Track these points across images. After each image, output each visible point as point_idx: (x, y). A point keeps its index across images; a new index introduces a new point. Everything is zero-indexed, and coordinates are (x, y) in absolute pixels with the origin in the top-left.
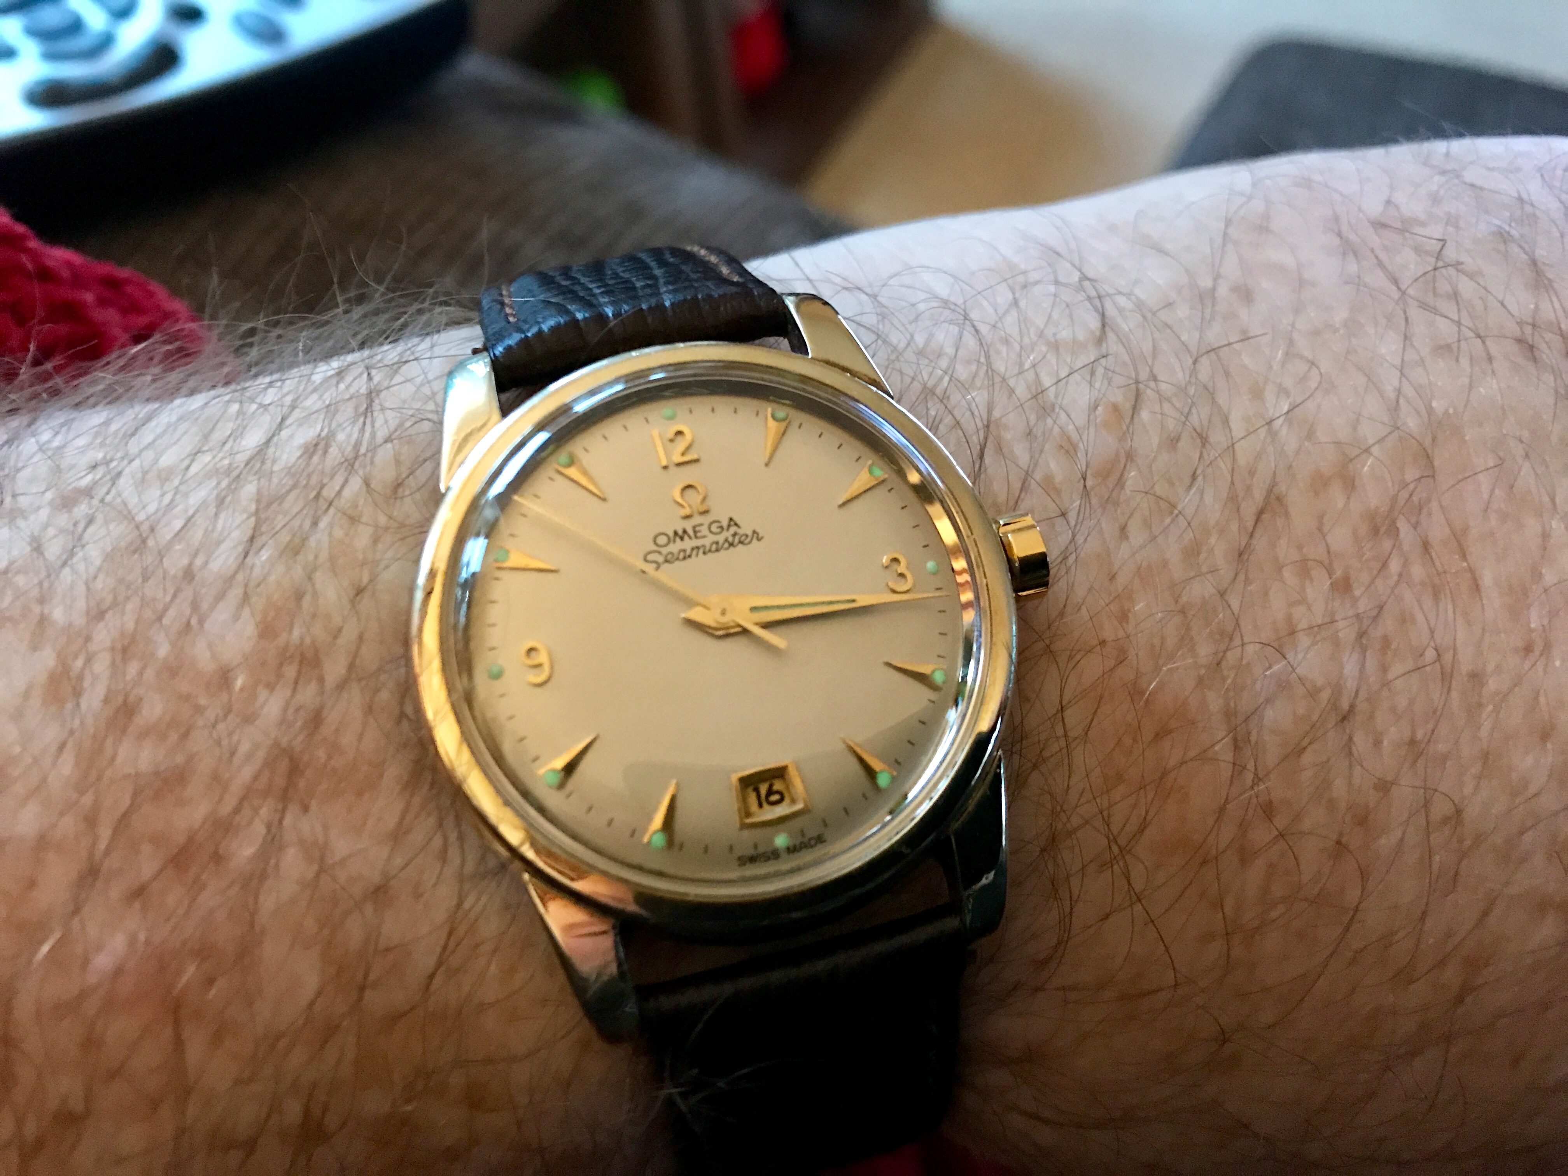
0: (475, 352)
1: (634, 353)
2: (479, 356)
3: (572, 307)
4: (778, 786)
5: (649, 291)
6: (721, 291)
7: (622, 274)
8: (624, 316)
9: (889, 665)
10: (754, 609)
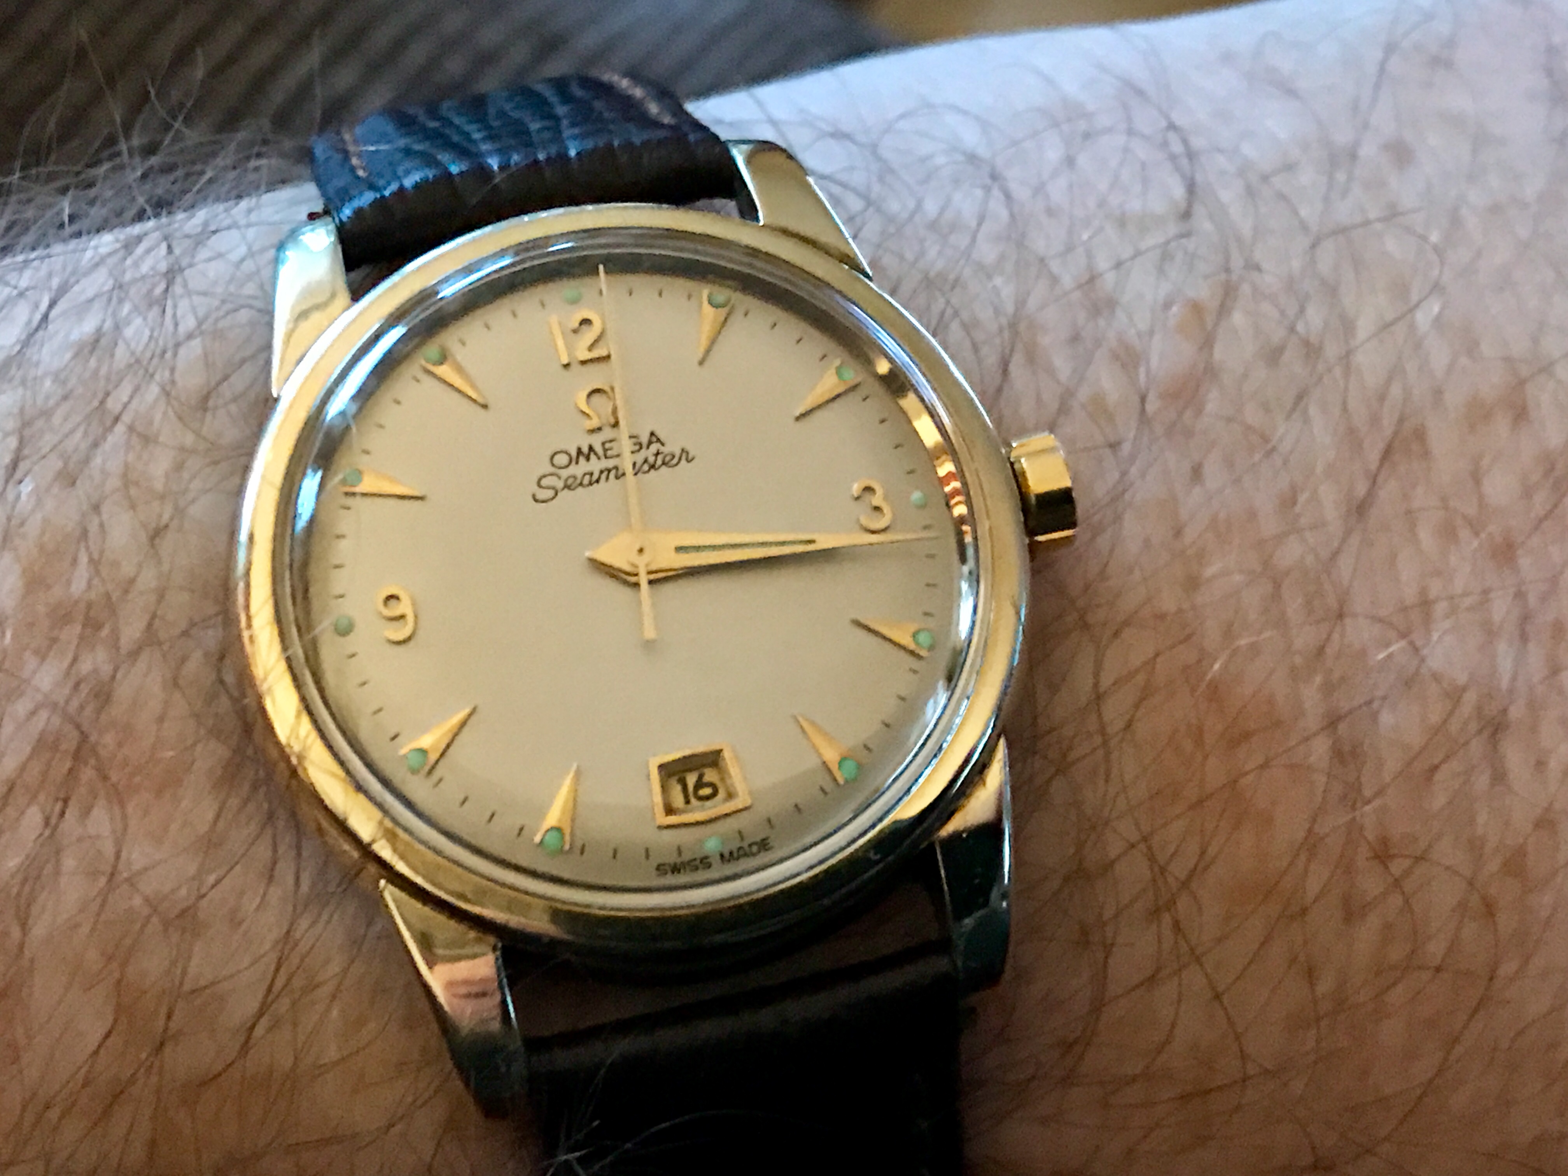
0: (312, 217)
1: (526, 218)
2: (318, 222)
3: (444, 157)
4: (710, 775)
5: (547, 135)
6: (646, 135)
7: (511, 114)
8: (514, 169)
9: (858, 624)
10: (679, 549)
